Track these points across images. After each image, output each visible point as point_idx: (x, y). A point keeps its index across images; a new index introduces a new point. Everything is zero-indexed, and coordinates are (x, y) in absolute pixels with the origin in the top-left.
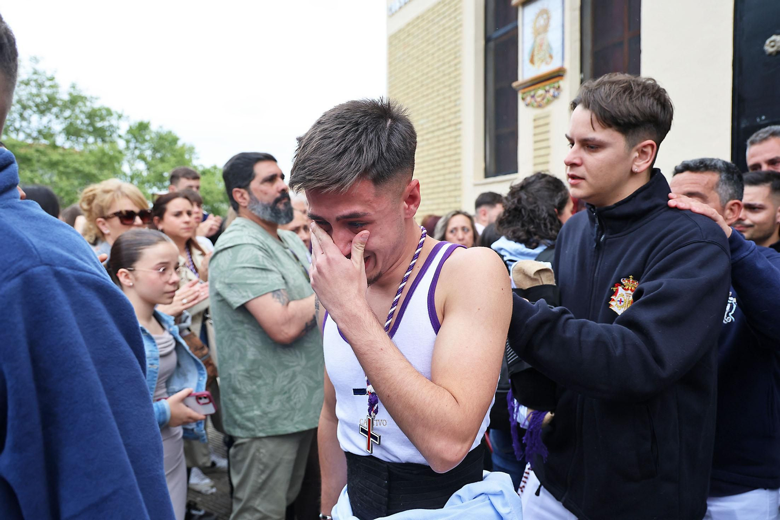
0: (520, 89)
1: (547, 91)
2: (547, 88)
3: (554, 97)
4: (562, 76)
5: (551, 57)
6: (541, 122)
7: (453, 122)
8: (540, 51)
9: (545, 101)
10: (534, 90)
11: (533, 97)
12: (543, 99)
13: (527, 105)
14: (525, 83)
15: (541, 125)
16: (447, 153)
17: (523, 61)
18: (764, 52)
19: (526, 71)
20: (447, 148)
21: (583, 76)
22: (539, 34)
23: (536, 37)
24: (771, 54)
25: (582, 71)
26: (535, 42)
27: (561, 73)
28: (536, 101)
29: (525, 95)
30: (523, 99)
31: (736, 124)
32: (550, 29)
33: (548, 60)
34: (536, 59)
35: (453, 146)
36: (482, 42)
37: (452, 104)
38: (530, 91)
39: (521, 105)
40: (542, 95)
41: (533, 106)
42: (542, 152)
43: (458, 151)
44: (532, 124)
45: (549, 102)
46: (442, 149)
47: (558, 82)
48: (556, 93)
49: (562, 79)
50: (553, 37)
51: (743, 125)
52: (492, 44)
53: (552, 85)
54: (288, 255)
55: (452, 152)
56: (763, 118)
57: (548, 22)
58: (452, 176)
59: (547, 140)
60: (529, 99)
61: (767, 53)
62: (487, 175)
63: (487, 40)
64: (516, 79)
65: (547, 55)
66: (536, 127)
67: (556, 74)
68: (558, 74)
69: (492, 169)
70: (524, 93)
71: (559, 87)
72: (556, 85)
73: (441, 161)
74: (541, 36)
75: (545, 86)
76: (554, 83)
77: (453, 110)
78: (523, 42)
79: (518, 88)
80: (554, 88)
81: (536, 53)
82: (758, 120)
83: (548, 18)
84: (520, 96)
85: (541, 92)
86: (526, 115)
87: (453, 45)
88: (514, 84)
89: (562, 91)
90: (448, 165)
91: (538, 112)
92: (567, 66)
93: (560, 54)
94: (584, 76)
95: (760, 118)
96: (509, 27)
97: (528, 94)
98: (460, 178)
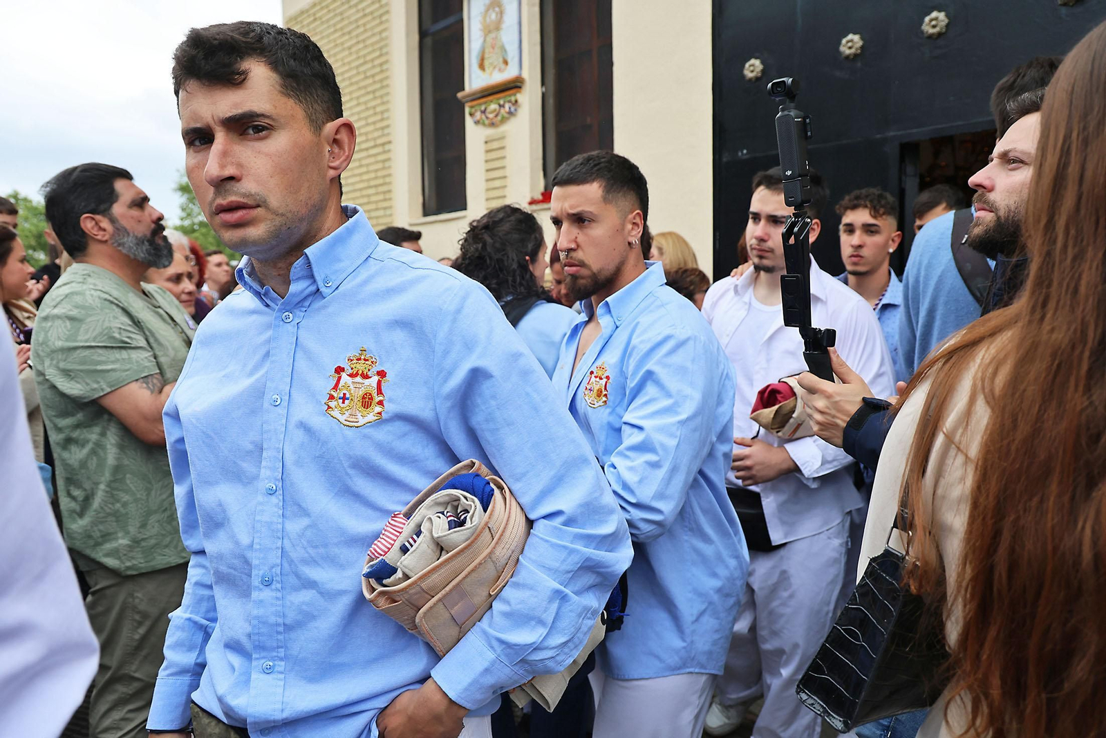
0: (467, 102)
1: (501, 106)
2: (502, 102)
3: (510, 113)
4: (520, 87)
5: (506, 62)
6: (495, 145)
7: (379, 141)
8: (493, 53)
9: (499, 118)
10: (485, 103)
11: (484, 112)
12: (496, 116)
13: (477, 123)
14: (474, 94)
15: (495, 149)
16: (373, 183)
17: (470, 66)
18: (743, 76)
19: (475, 79)
20: (373, 175)
21: (544, 89)
22: (490, 32)
23: (486, 36)
24: (750, 80)
25: (543, 83)
26: (485, 41)
27: (519, 84)
28: (487, 118)
29: (473, 110)
30: (471, 115)
31: (717, 157)
32: (504, 26)
33: (503, 66)
34: (486, 63)
35: (380, 174)
36: (416, 37)
37: (379, 117)
38: (480, 104)
39: (469, 122)
40: (495, 110)
41: (484, 124)
42: (497, 183)
43: (387, 180)
44: (483, 147)
45: (504, 120)
46: (365, 177)
47: (515, 95)
48: (512, 109)
49: (520, 92)
50: (508, 37)
51: (725, 160)
52: (429, 40)
53: (509, 99)
54: (161, 316)
55: (380, 181)
56: (745, 151)
57: (501, 17)
58: (381, 213)
59: (503, 168)
60: (478, 115)
61: (747, 78)
62: (426, 214)
63: (423, 34)
64: (463, 89)
65: (501, 60)
66: (488, 151)
67: (512, 85)
68: (514, 85)
69: (433, 204)
70: (472, 107)
71: (516, 101)
72: (513, 99)
73: (365, 192)
74: (492, 35)
75: (499, 99)
76: (510, 96)
77: (379, 125)
78: (470, 42)
79: (464, 100)
80: (510, 102)
81: (486, 56)
82: (740, 154)
83: (501, 13)
84: (467, 110)
85: (493, 106)
86: (475, 136)
87: (377, 38)
88: (460, 95)
89: (519, 106)
90: (374, 198)
91: (490, 132)
92: (525, 75)
93: (517, 59)
94: (546, 89)
95: (742, 152)
96: (451, 20)
97: (477, 108)
98: (391, 215)
